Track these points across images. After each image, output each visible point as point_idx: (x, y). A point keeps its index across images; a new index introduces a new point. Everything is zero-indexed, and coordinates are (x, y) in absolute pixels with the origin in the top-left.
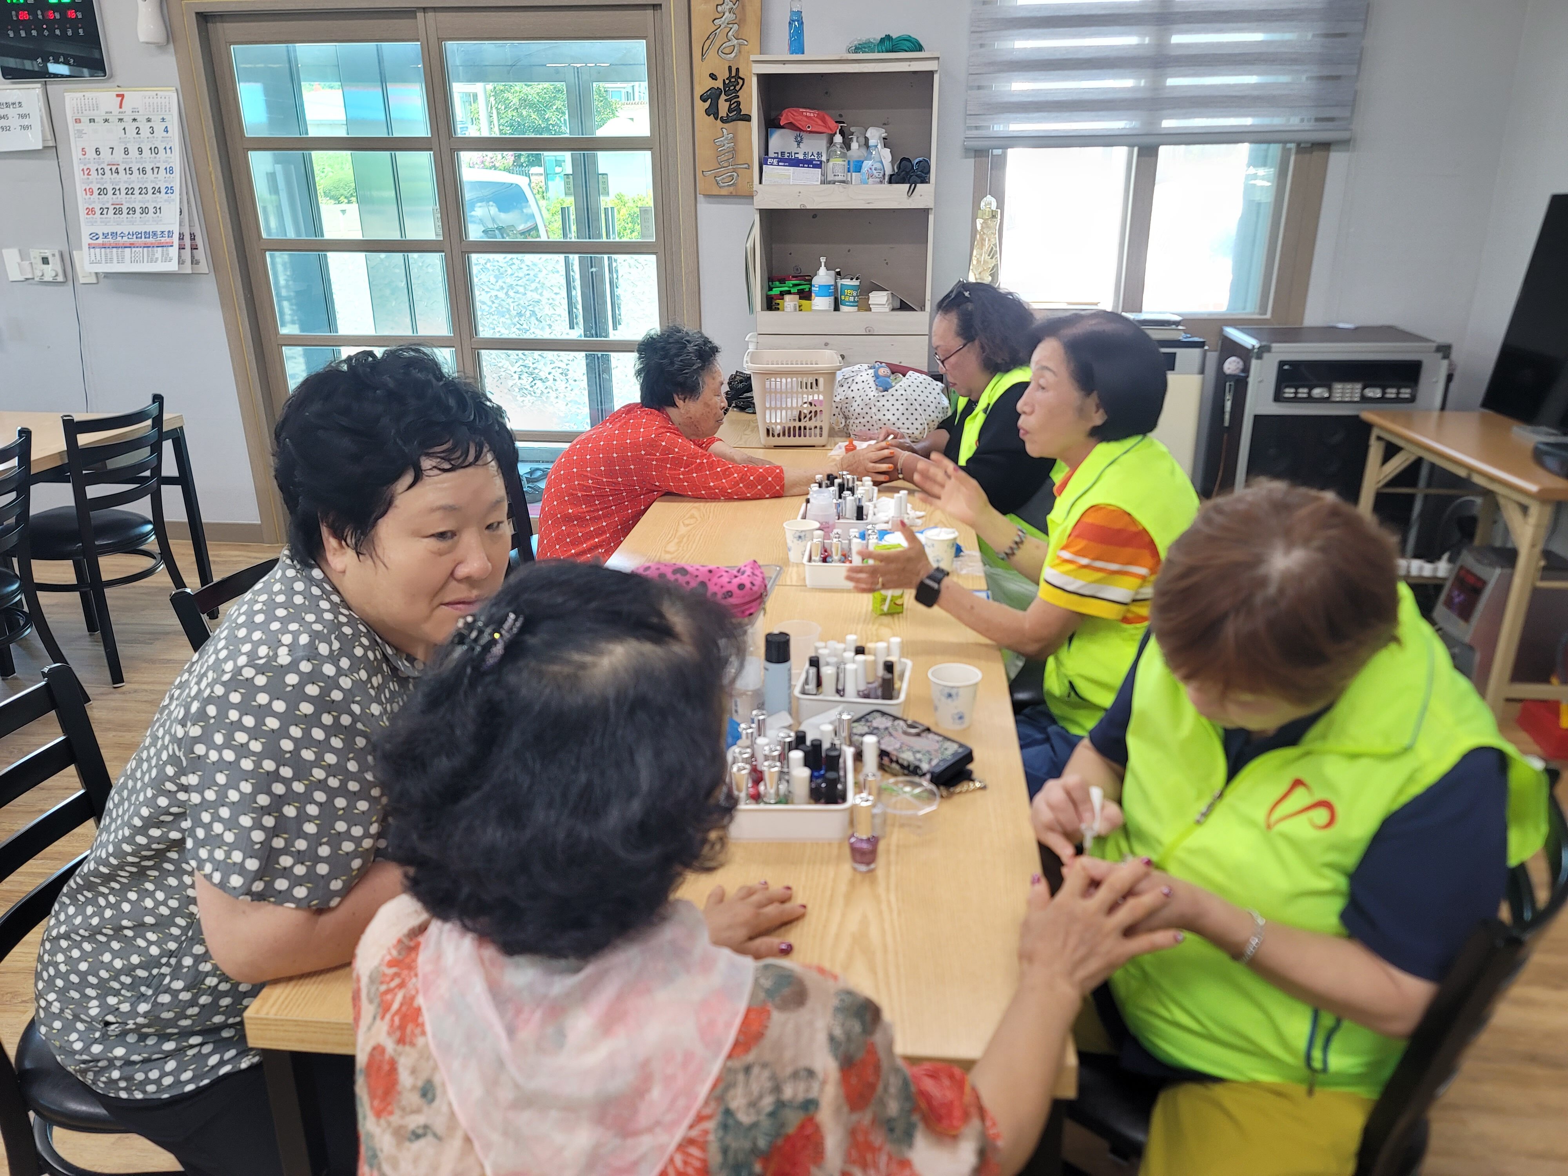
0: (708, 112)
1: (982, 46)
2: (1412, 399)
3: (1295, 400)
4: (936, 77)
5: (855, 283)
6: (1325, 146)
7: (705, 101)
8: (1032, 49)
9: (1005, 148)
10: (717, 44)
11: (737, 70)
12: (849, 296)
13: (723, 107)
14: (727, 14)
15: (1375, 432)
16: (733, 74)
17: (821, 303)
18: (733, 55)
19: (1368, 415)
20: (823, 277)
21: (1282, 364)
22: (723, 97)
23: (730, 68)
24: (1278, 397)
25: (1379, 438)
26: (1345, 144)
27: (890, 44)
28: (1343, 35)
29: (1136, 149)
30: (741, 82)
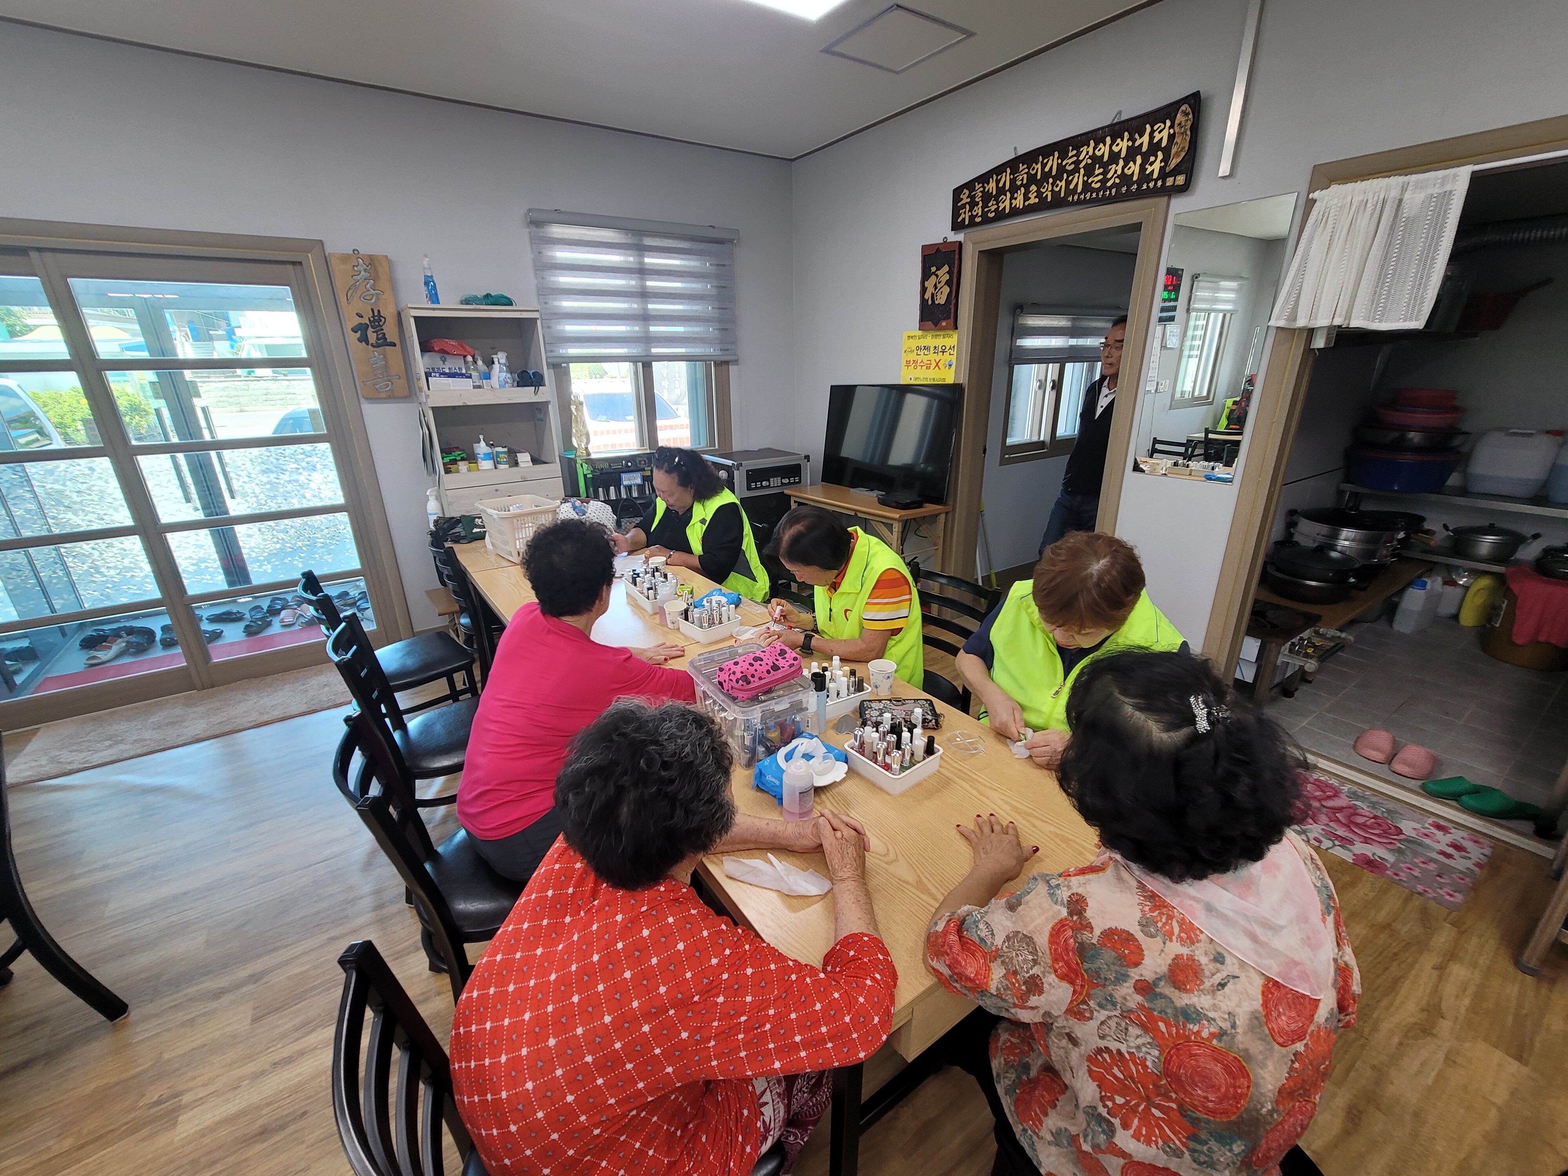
0: (360, 340)
1: (546, 303)
2: (800, 482)
3: (756, 488)
4: (539, 322)
5: (506, 450)
6: (727, 363)
7: (356, 332)
8: (578, 307)
9: (568, 363)
10: (359, 293)
11: (379, 311)
12: (504, 458)
13: (372, 337)
14: (363, 273)
15: (792, 500)
16: (376, 314)
17: (486, 465)
18: (373, 300)
19: (786, 492)
20: (482, 448)
21: (748, 471)
22: (370, 330)
23: (373, 310)
24: (749, 488)
25: (795, 502)
26: (736, 362)
27: (490, 300)
28: (726, 309)
29: (640, 365)
30: (383, 320)
